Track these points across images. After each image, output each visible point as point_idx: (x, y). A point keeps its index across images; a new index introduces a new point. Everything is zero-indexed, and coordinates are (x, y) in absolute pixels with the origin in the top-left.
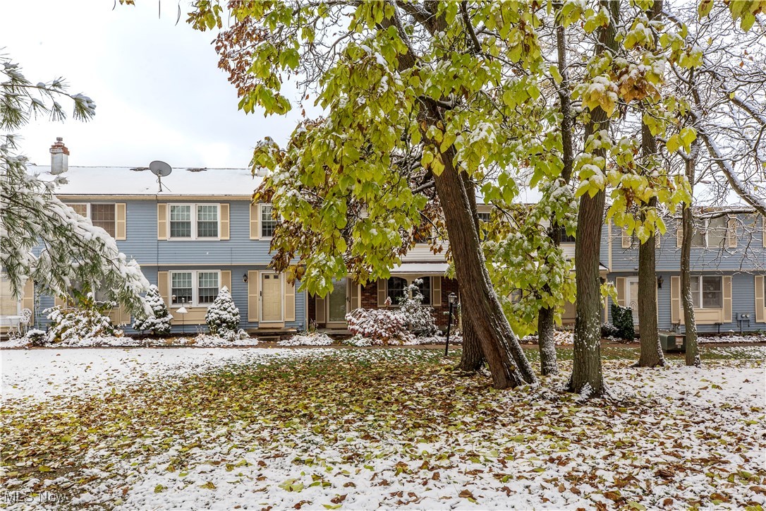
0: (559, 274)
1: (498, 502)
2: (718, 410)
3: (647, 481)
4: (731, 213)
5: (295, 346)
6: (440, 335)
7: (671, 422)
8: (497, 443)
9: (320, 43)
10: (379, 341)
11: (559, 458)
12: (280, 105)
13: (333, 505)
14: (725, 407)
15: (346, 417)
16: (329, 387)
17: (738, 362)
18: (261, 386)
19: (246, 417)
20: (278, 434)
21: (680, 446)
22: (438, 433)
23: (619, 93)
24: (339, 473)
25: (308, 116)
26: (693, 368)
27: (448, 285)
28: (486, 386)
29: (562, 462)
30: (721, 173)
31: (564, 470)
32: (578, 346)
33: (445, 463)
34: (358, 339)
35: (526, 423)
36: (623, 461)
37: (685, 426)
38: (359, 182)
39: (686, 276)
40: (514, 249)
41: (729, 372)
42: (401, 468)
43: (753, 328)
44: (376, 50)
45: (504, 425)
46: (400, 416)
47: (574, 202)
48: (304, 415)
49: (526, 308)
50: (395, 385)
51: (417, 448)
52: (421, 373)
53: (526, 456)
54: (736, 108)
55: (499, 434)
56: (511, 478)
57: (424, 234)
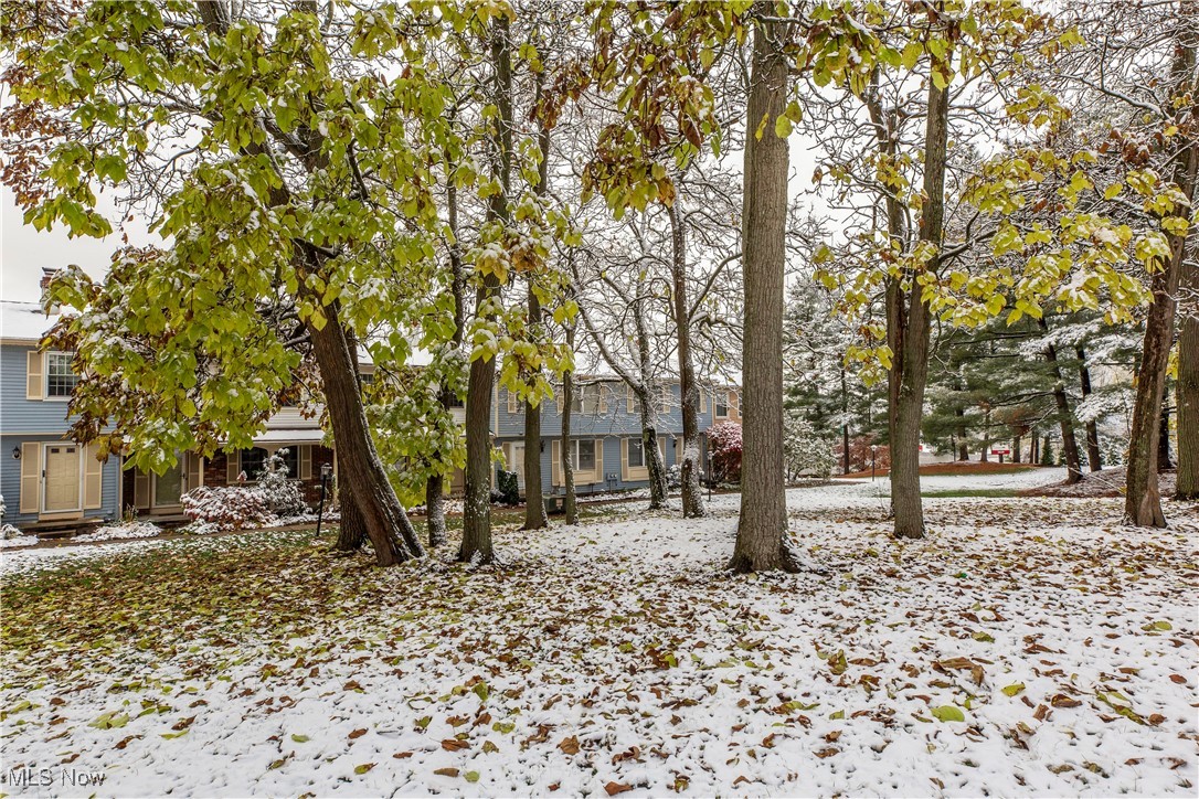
0: (449, 439)
1: (388, 687)
2: (594, 564)
3: (536, 638)
4: (603, 381)
5: (101, 541)
6: (309, 513)
7: (556, 579)
8: (384, 626)
9: (152, 154)
10: (228, 526)
11: (452, 630)
12: (94, 225)
13: (176, 732)
14: (599, 560)
15: (187, 623)
16: (158, 588)
17: (608, 518)
18: (47, 600)
19: (24, 645)
20: (80, 659)
21: (564, 600)
22: (312, 625)
23: (510, 262)
24: (183, 692)
25: (131, 242)
26: (573, 527)
27: (320, 454)
28: (369, 565)
29: (454, 634)
30: (595, 344)
31: (457, 641)
32: (468, 513)
33: (324, 656)
34: (199, 525)
35: (415, 600)
36: (514, 623)
37: (568, 582)
38: (216, 332)
39: (566, 441)
40: (402, 414)
41: (602, 528)
42: (268, 671)
43: (619, 487)
44: (243, 179)
45: (390, 605)
46: (264, 611)
47: (466, 366)
48: (123, 629)
49: (414, 477)
50: (254, 576)
51: (288, 645)
52: (288, 558)
53: (417, 634)
54: (606, 286)
55: (386, 615)
56: (402, 658)
57: (292, 396)
